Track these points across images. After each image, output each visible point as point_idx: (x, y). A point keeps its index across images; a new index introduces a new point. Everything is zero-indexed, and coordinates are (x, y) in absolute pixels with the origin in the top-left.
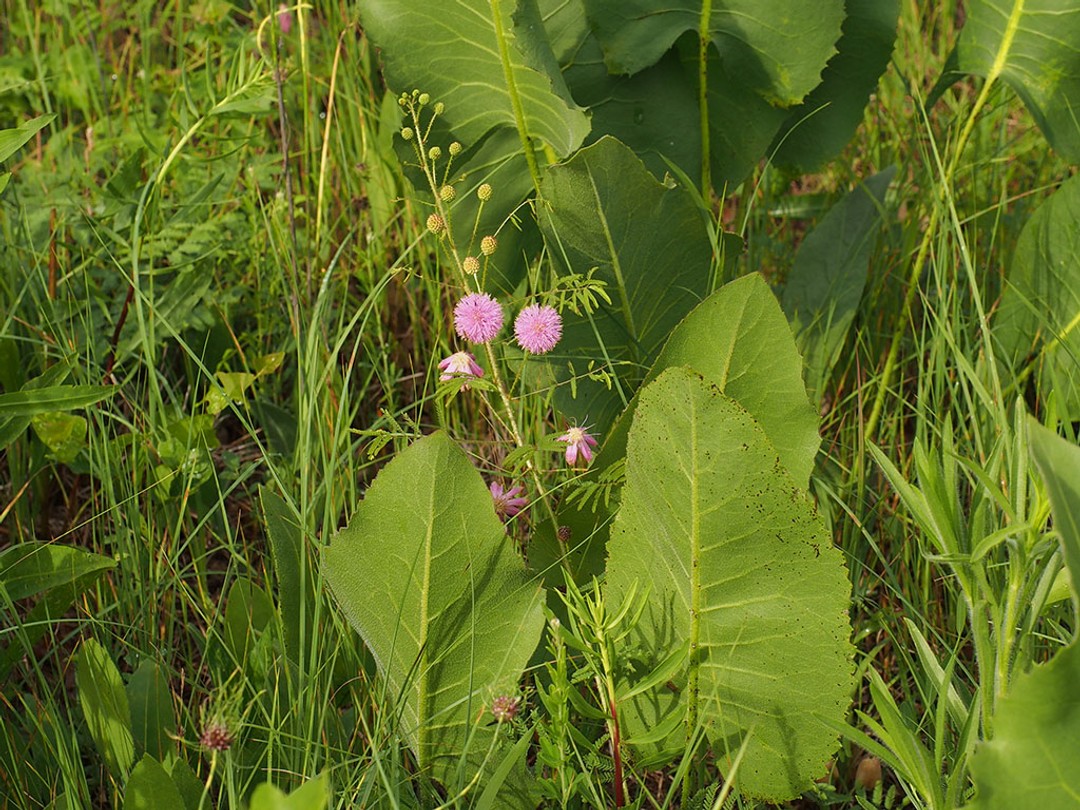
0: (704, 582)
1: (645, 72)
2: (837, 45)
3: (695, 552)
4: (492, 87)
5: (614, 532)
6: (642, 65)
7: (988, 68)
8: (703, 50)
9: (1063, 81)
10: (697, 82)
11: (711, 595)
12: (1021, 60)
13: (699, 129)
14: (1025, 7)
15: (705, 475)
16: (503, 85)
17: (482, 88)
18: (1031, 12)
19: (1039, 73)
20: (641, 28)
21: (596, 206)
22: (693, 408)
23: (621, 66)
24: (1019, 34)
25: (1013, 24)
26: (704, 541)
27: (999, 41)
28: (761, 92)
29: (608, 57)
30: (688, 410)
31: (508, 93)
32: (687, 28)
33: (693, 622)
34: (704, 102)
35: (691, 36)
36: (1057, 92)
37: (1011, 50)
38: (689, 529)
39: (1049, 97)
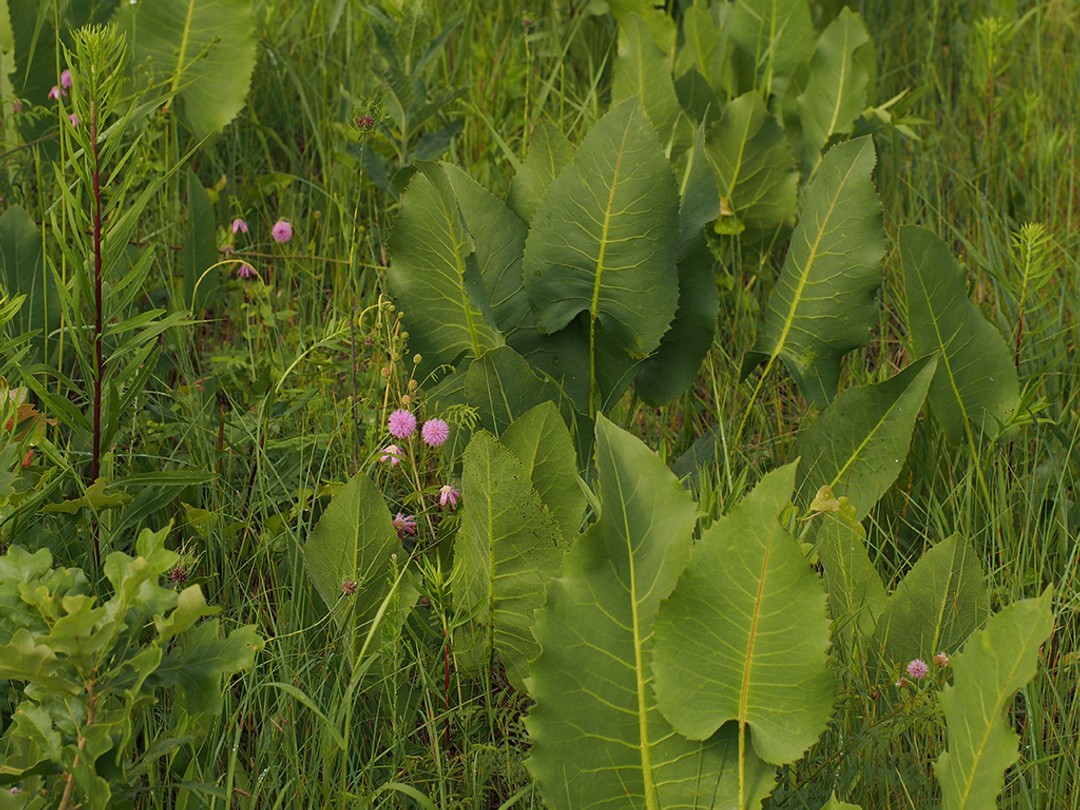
0: (495, 561)
1: (558, 333)
2: (671, 324)
3: (491, 543)
4: (462, 327)
5: (458, 538)
6: (556, 329)
7: (773, 349)
8: (593, 322)
9: (816, 359)
10: (589, 340)
11: (500, 569)
12: (792, 346)
13: (589, 369)
14: (795, 314)
15: (494, 494)
16: (466, 326)
17: (458, 328)
18: (797, 317)
19: (801, 353)
20: (558, 307)
21: (499, 387)
22: (488, 455)
23: (545, 329)
24: (791, 329)
25: (788, 323)
26: (495, 535)
27: (780, 334)
28: (626, 350)
29: (539, 323)
30: (485, 456)
31: (469, 330)
32: (584, 308)
33: (490, 584)
34: (592, 353)
35: (586, 313)
36: (812, 366)
37: (786, 340)
38: (488, 528)
39: (806, 368)
